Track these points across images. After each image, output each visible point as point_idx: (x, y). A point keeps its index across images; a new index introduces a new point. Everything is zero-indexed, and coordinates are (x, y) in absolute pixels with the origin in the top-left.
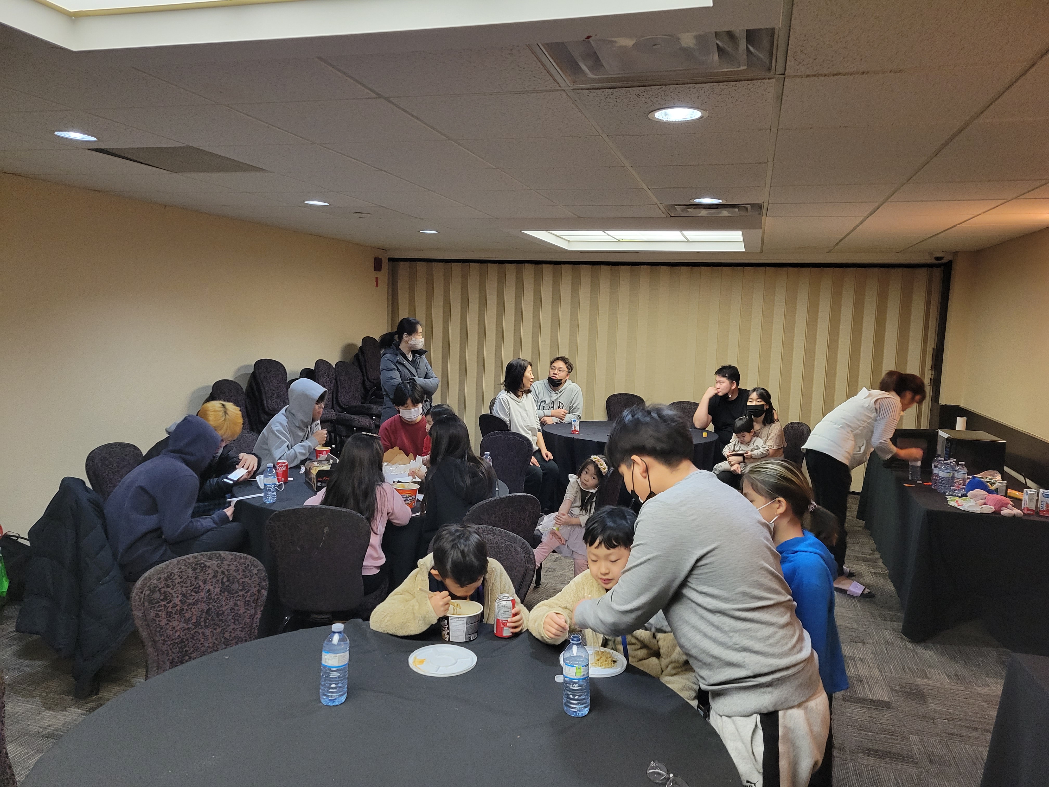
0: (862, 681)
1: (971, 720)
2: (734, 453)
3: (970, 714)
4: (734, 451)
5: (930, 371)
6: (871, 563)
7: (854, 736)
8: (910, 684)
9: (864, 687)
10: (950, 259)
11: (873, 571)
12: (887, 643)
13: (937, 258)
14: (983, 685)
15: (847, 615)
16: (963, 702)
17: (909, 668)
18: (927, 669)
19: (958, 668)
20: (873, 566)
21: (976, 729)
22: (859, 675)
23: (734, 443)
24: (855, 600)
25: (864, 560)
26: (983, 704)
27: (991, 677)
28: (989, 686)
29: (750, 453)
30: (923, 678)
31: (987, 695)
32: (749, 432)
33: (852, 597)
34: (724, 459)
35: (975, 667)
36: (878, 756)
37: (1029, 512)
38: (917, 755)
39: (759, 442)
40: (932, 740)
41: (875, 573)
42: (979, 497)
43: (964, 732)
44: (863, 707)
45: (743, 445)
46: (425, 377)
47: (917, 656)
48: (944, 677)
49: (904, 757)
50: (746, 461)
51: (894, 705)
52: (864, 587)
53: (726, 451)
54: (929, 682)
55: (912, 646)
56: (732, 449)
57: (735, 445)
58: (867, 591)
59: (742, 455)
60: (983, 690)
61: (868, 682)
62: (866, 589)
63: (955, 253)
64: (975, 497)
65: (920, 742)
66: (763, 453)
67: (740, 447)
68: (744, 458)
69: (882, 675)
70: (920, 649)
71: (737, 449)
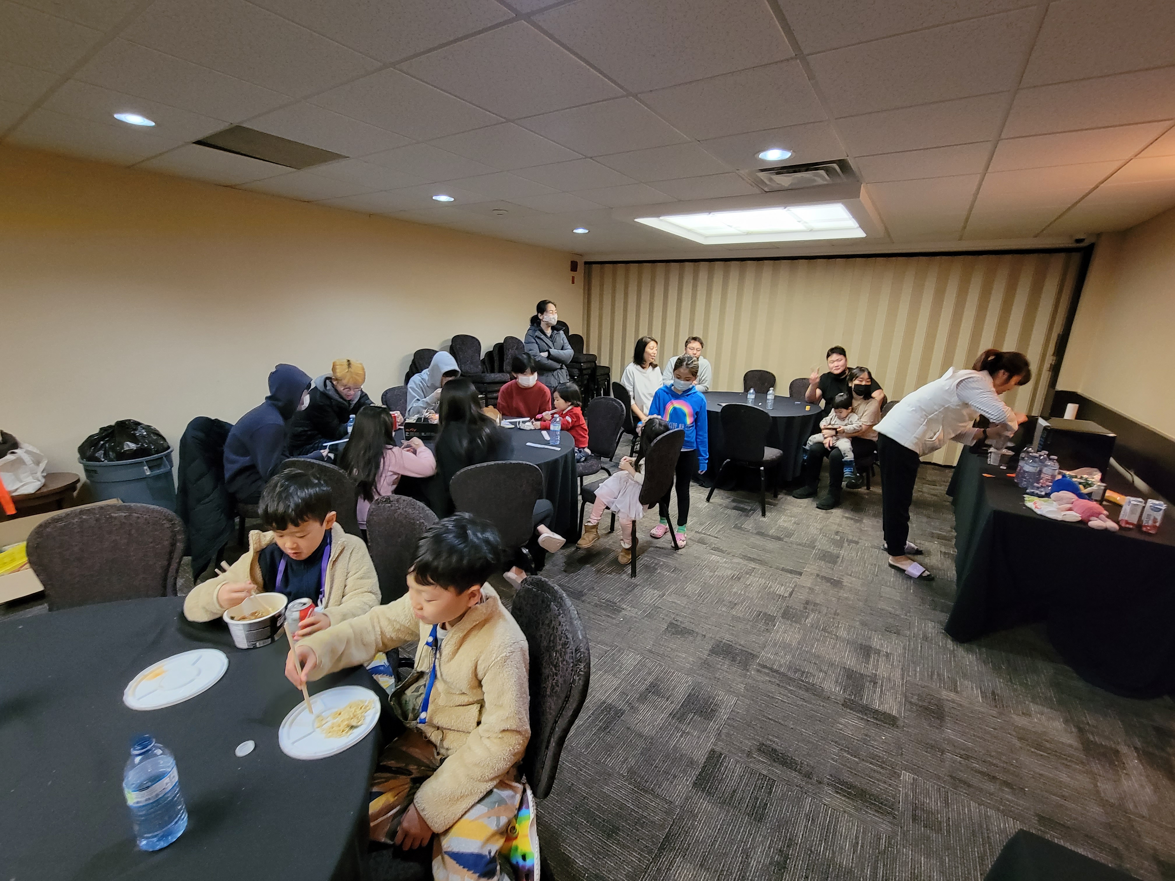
0: (875, 683)
1: (992, 764)
2: (830, 426)
3: (993, 754)
4: (830, 424)
5: (1052, 358)
6: (944, 541)
7: (833, 759)
8: (932, 697)
9: (875, 692)
10: (1093, 241)
11: (943, 550)
12: (925, 638)
13: (1078, 241)
14: (1023, 713)
15: (895, 598)
16: (989, 733)
17: (938, 675)
18: (960, 679)
19: (999, 684)
20: (945, 545)
21: (994, 779)
22: (876, 675)
23: (831, 417)
24: (911, 582)
25: (939, 537)
26: (1015, 741)
27: (1037, 704)
28: (1030, 716)
29: (842, 428)
30: (951, 691)
31: (1024, 729)
32: (847, 408)
33: (909, 577)
34: (819, 431)
35: (1020, 685)
36: (849, 796)
37: (1127, 526)
38: (901, 804)
39: (854, 417)
40: (928, 785)
41: (945, 553)
42: (1064, 501)
43: (975, 781)
44: (862, 719)
45: (839, 420)
46: (562, 349)
47: (955, 661)
48: (977, 692)
49: (882, 803)
50: (838, 435)
51: (900, 723)
52: (925, 569)
53: (823, 424)
54: (957, 698)
55: (953, 646)
56: (829, 422)
57: (831, 419)
58: (927, 573)
59: (835, 429)
60: (1021, 721)
61: (882, 685)
62: (926, 571)
63: (1099, 235)
64: (1059, 500)
65: (912, 784)
66: (855, 429)
67: (835, 422)
68: (837, 432)
69: (903, 679)
70: (960, 651)
71: (833, 423)
